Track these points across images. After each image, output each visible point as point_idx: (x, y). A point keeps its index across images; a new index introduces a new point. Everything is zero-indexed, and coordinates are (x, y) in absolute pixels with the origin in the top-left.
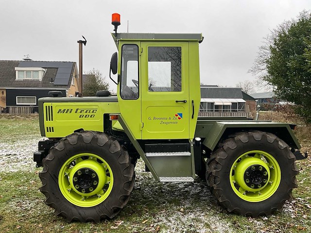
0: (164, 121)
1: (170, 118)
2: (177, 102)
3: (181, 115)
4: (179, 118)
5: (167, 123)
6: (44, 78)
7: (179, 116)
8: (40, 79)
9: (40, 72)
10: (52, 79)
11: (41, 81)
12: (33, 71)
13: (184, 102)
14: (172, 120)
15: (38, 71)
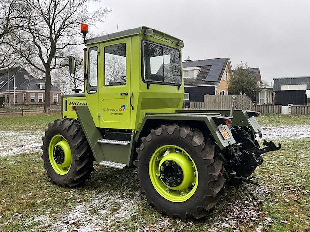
0: (113, 112)
1: (117, 110)
2: (121, 94)
3: (124, 106)
4: (124, 110)
5: (115, 114)
6: (198, 76)
7: (123, 108)
8: (195, 77)
9: (195, 71)
10: (204, 76)
11: (195, 79)
12: (190, 70)
13: (127, 94)
14: (118, 112)
15: (193, 70)
